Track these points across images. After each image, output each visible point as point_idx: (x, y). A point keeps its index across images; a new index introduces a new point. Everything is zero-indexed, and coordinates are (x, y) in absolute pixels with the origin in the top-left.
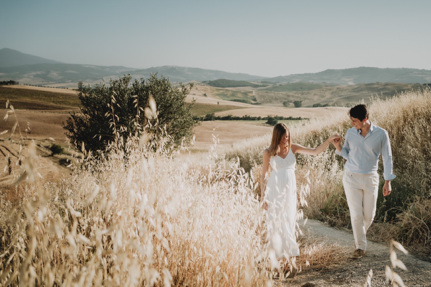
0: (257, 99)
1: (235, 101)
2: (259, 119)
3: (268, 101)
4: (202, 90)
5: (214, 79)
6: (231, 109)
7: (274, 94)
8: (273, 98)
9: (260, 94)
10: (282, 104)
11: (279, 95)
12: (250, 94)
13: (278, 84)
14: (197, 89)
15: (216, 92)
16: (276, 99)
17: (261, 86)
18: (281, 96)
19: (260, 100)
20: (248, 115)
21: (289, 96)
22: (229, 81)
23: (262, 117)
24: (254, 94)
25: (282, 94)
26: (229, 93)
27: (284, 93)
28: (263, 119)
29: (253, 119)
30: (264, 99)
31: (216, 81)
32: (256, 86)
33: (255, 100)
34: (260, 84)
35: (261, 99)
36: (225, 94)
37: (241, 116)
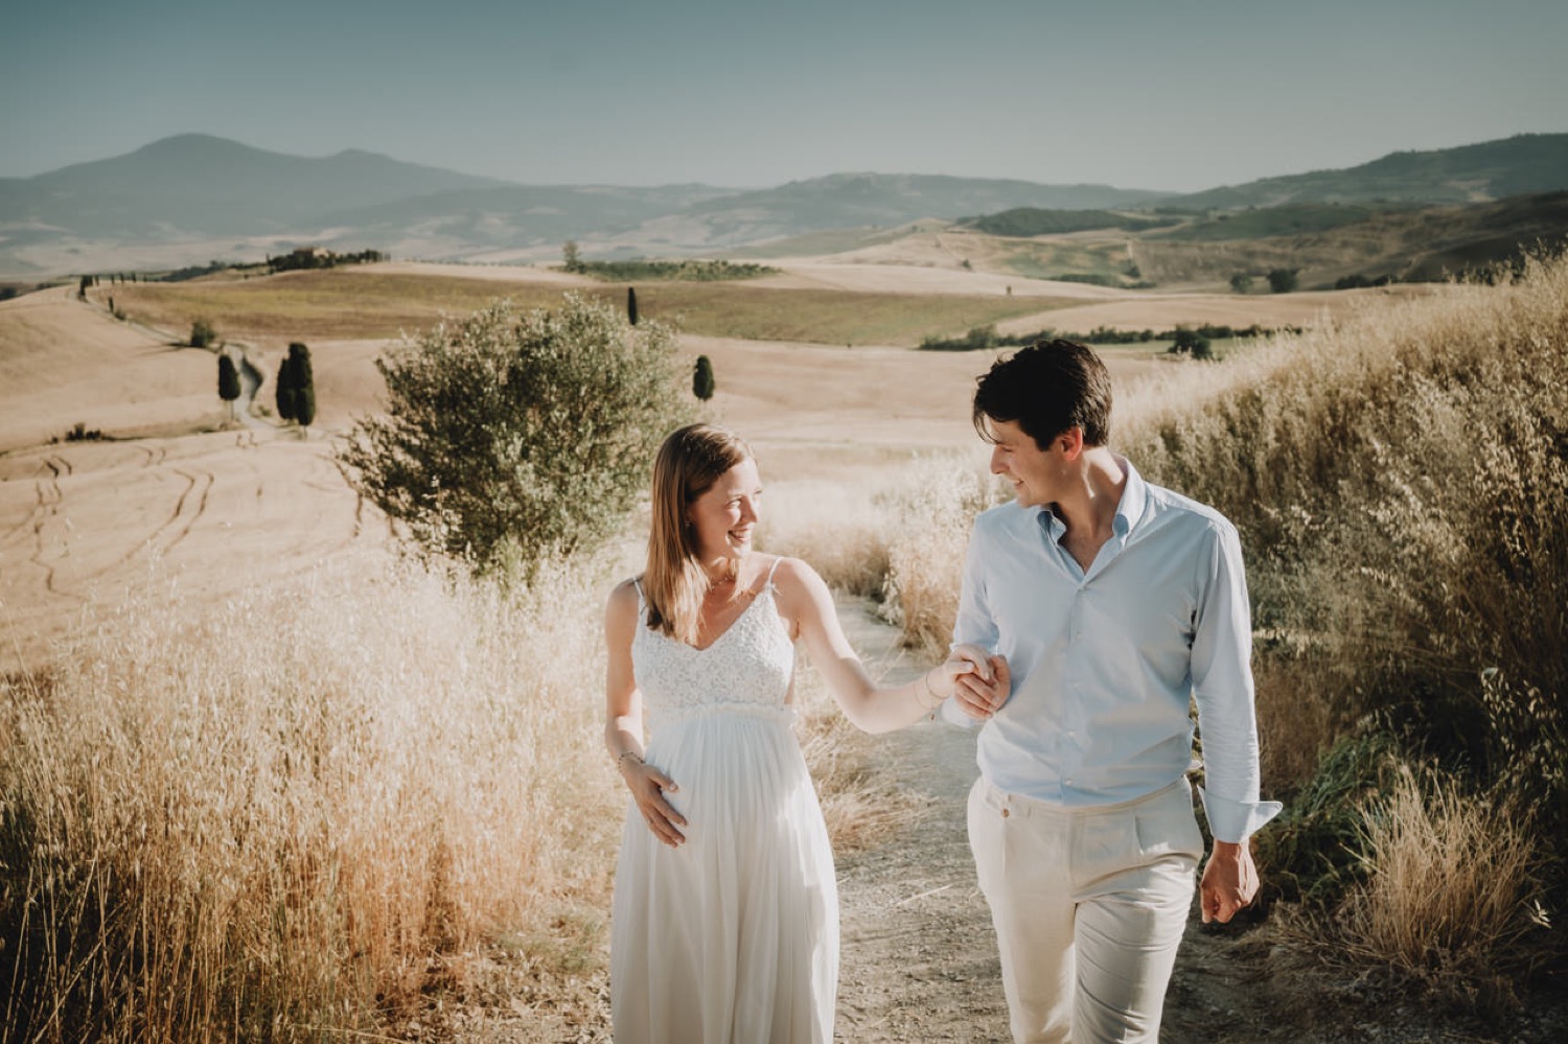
0: (1141, 269)
1: (1065, 279)
2: (1146, 337)
3: (1181, 274)
4: (957, 248)
5: (997, 207)
6: (1052, 308)
7: (1201, 248)
8: (1194, 263)
9: (1152, 251)
10: (1226, 284)
11: (1217, 252)
12: (1118, 256)
13: (1213, 215)
14: (938, 246)
15: (1001, 254)
16: (1207, 267)
17: (1155, 225)
18: (1224, 254)
19: (1153, 273)
20: (1108, 327)
21: (1251, 254)
22: (1047, 214)
23: (1157, 330)
24: (1130, 253)
25: (1226, 248)
26: (1046, 255)
27: (1235, 244)
28: (1162, 337)
29: (1127, 339)
30: (1165, 268)
31: (1002, 216)
32: (1137, 226)
33: (1133, 272)
34: (1150, 218)
35: (1154, 267)
36: (1033, 256)
37: (1085, 332)
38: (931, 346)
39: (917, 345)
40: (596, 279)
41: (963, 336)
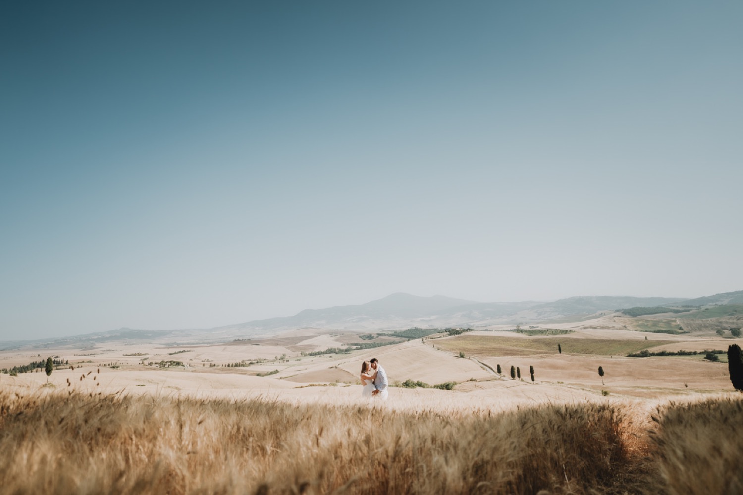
0: (683, 327)
1: (659, 332)
2: (695, 353)
3: (697, 329)
4: (621, 322)
5: (628, 306)
6: (663, 344)
7: (702, 321)
8: (701, 325)
9: (685, 322)
10: (715, 332)
11: (708, 322)
12: (673, 323)
13: (703, 308)
14: (615, 321)
15: (635, 323)
16: (706, 327)
17: (683, 311)
18: (711, 322)
19: (687, 329)
20: (683, 350)
21: (721, 322)
22: (645, 309)
23: (699, 351)
24: (678, 322)
25: (711, 320)
26: (650, 324)
27: (714, 319)
28: (700, 353)
29: (690, 354)
30: (691, 327)
31: (630, 310)
32: (677, 312)
33: (681, 328)
34: (680, 309)
35: (688, 327)
36: (646, 324)
37: (676, 352)
38: (629, 356)
39: (627, 355)
40: (526, 335)
41: (639, 352)
